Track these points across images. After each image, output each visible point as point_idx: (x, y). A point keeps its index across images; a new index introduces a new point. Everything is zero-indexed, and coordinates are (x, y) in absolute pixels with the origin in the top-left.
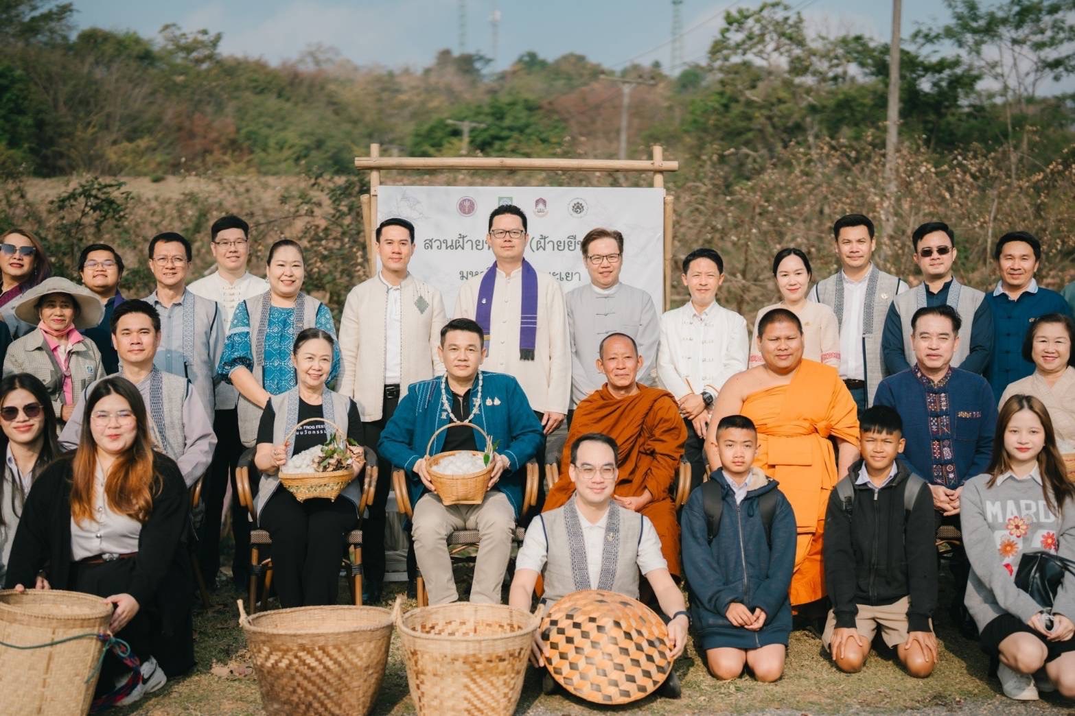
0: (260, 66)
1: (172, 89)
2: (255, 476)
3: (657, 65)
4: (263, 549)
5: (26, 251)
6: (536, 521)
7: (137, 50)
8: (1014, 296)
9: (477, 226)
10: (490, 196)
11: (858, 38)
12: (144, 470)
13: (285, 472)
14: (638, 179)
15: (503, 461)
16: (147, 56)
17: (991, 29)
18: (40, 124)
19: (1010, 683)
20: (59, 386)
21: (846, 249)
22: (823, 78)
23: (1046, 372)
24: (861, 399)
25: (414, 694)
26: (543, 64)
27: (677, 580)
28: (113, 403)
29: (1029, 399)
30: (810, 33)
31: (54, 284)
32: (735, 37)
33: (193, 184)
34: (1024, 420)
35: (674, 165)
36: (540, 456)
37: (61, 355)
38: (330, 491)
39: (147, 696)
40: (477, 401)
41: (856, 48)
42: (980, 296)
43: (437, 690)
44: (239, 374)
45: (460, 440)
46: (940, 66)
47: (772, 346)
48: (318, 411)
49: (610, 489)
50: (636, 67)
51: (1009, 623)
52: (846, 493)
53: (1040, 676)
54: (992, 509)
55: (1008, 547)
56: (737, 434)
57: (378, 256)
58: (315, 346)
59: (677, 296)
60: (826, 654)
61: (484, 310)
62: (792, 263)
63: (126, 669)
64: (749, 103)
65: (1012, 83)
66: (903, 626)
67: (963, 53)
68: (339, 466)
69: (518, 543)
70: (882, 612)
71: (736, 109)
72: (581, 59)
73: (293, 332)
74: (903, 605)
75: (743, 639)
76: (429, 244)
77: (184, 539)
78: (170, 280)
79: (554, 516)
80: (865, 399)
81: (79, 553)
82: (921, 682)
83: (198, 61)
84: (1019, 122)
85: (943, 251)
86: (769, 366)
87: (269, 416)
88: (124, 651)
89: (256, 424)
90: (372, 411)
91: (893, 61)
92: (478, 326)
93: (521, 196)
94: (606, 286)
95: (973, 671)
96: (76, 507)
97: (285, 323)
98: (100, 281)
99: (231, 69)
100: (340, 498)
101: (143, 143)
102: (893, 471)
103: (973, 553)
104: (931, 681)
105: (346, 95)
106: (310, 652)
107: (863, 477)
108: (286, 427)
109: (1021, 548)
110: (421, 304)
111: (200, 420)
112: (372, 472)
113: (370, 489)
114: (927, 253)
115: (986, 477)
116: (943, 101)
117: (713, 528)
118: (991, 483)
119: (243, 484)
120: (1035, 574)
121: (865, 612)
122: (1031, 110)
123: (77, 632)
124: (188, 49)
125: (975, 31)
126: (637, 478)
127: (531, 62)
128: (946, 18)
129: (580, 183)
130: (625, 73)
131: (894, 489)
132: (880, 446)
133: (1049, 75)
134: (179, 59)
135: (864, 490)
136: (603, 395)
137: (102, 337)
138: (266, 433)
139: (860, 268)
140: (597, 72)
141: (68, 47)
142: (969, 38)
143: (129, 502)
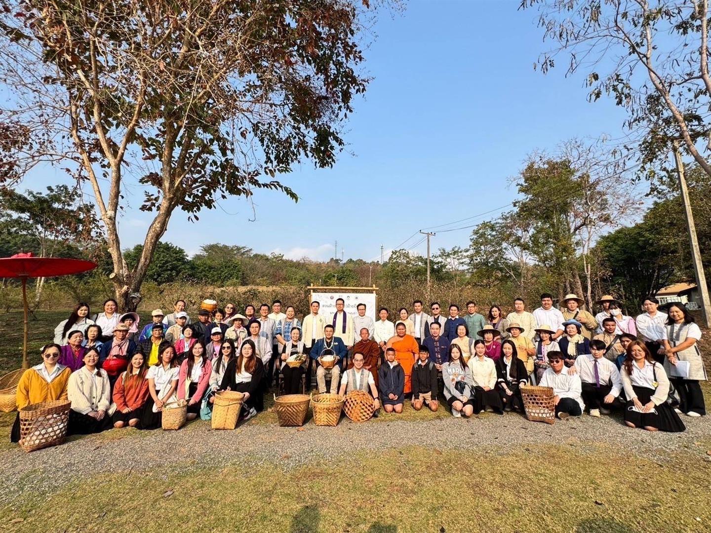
0: (292, 261)
1: (272, 266)
2: (281, 361)
3: (378, 262)
4: (282, 379)
5: (232, 308)
6: (345, 372)
7: (265, 258)
8: (453, 319)
9: (333, 302)
10: (337, 296)
11: (421, 257)
12: (253, 362)
13: (288, 361)
14: (370, 292)
15: (338, 357)
16: (267, 259)
17: (448, 255)
18: (243, 274)
19: (454, 413)
20: (237, 340)
21: (416, 308)
22: (414, 265)
23: (460, 337)
24: (419, 343)
25: (314, 417)
26: (353, 261)
27: (376, 386)
28: (248, 346)
29: (456, 345)
30: (410, 255)
31: (238, 316)
32: (394, 256)
33: (274, 288)
34: (455, 350)
35: (378, 289)
36: (346, 356)
37: (238, 332)
38: (298, 365)
39: (251, 417)
40: (332, 343)
41: (420, 259)
42: (446, 319)
43: (320, 417)
44: (278, 336)
45: (329, 353)
46: (438, 263)
47: (399, 331)
48: (296, 346)
49: (362, 365)
50: (373, 262)
51: (454, 399)
52: (416, 366)
53: (461, 411)
54: (449, 370)
55: (453, 380)
56: (391, 352)
57: (312, 309)
58: (296, 331)
59: (378, 318)
60: (412, 405)
61: (334, 322)
62: (403, 311)
63: (246, 411)
64: (397, 270)
65: (454, 267)
66: (430, 399)
67: (443, 260)
68: (300, 360)
69: (341, 377)
70: (426, 395)
71: (395, 272)
72: (361, 260)
73: (291, 327)
74: (430, 393)
75: (393, 402)
76: (323, 306)
77: (263, 376)
78: (264, 315)
79: (349, 371)
80: (420, 343)
81: (237, 382)
82: (434, 413)
83: (279, 260)
84: (456, 275)
85: (437, 309)
86: (398, 335)
87: (285, 347)
88: (246, 406)
89: (282, 348)
90: (309, 345)
91: (428, 261)
92: (333, 326)
93: (344, 296)
94: (362, 316)
95: (446, 410)
96: (237, 370)
97: (289, 325)
98: (250, 314)
99: (286, 262)
100: (300, 366)
101: (265, 278)
102: (427, 361)
103: (445, 381)
104: (437, 412)
105: (310, 268)
106: (290, 407)
107: (420, 362)
108: (289, 350)
109: (456, 380)
110: (321, 320)
111: (269, 348)
112: (308, 360)
113: (307, 364)
114: (434, 309)
115: (448, 363)
116: (439, 270)
117: (385, 375)
118: (449, 365)
119: (278, 363)
120: (459, 386)
121: (421, 395)
122: (458, 273)
123: (235, 402)
124: (276, 258)
125: (445, 256)
126: (369, 362)
127: (351, 261)
128: (439, 253)
129: (356, 292)
130: (371, 264)
131: (427, 365)
132: (423, 355)
133: (461, 265)
134: (274, 260)
135: (420, 365)
136: (361, 342)
137: (248, 327)
138: (284, 351)
139: (419, 312)
140: (365, 263)
141: (250, 257)
142: (444, 257)
143: (249, 369)
